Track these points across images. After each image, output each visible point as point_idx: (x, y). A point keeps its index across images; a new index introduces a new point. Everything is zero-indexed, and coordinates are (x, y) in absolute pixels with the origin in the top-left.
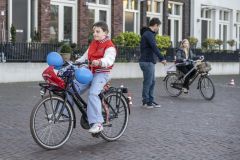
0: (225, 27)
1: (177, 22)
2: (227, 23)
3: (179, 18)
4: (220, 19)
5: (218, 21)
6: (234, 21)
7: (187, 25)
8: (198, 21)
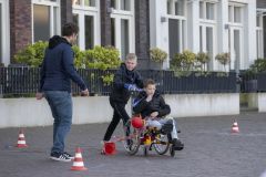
0: (209, 30)
1: (125, 23)
2: (212, 23)
3: (130, 15)
4: (201, 16)
5: (197, 21)
6: (225, 21)
7: (143, 27)
8: (163, 20)
